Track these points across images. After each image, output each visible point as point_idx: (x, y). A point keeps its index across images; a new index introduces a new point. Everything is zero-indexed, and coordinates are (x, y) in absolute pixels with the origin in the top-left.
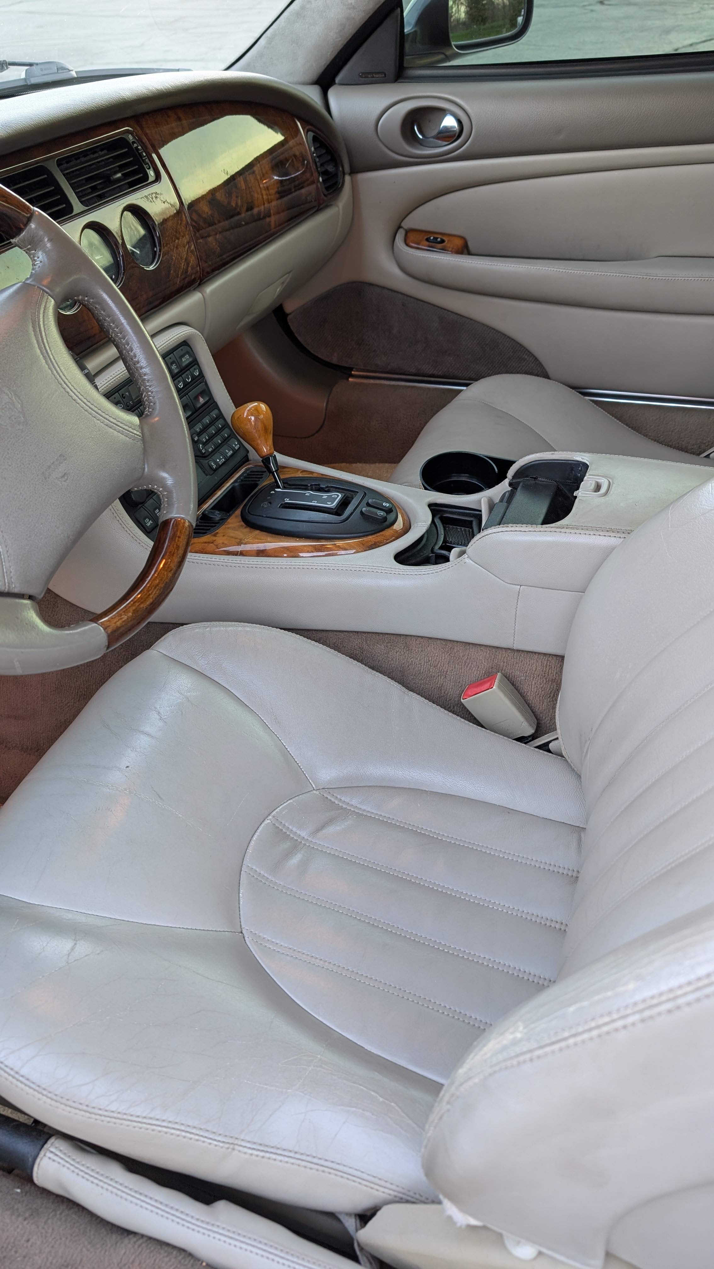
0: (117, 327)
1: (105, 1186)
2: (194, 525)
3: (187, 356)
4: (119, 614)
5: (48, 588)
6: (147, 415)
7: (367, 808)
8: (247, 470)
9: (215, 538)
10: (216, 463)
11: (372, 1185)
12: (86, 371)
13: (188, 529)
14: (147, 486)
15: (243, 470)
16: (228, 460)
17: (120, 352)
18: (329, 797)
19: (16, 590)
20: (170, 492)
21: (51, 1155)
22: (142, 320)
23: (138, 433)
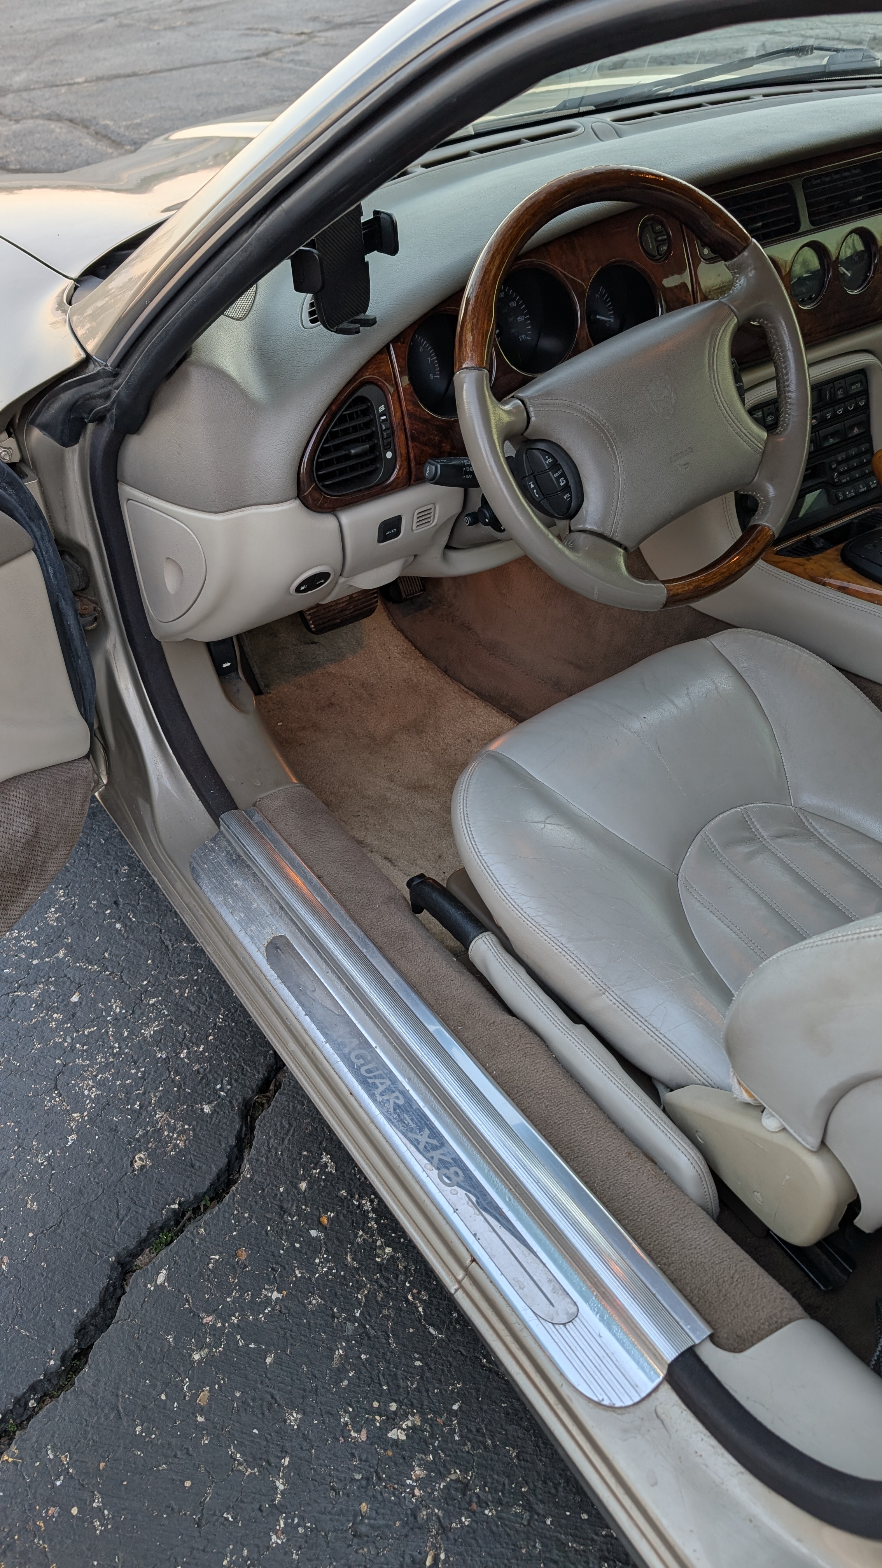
0: (782, 352)
1: (511, 974)
2: (777, 536)
3: (859, 385)
4: (684, 585)
5: (639, 548)
6: (777, 433)
7: (832, 841)
8: (874, 510)
9: (806, 562)
10: (844, 495)
11: (690, 1068)
12: (740, 384)
13: (769, 538)
14: (752, 493)
15: (868, 510)
16: (858, 495)
17: (777, 374)
18: (801, 817)
19: (617, 539)
20: (768, 503)
21: (485, 940)
22: (807, 348)
23: (761, 447)
